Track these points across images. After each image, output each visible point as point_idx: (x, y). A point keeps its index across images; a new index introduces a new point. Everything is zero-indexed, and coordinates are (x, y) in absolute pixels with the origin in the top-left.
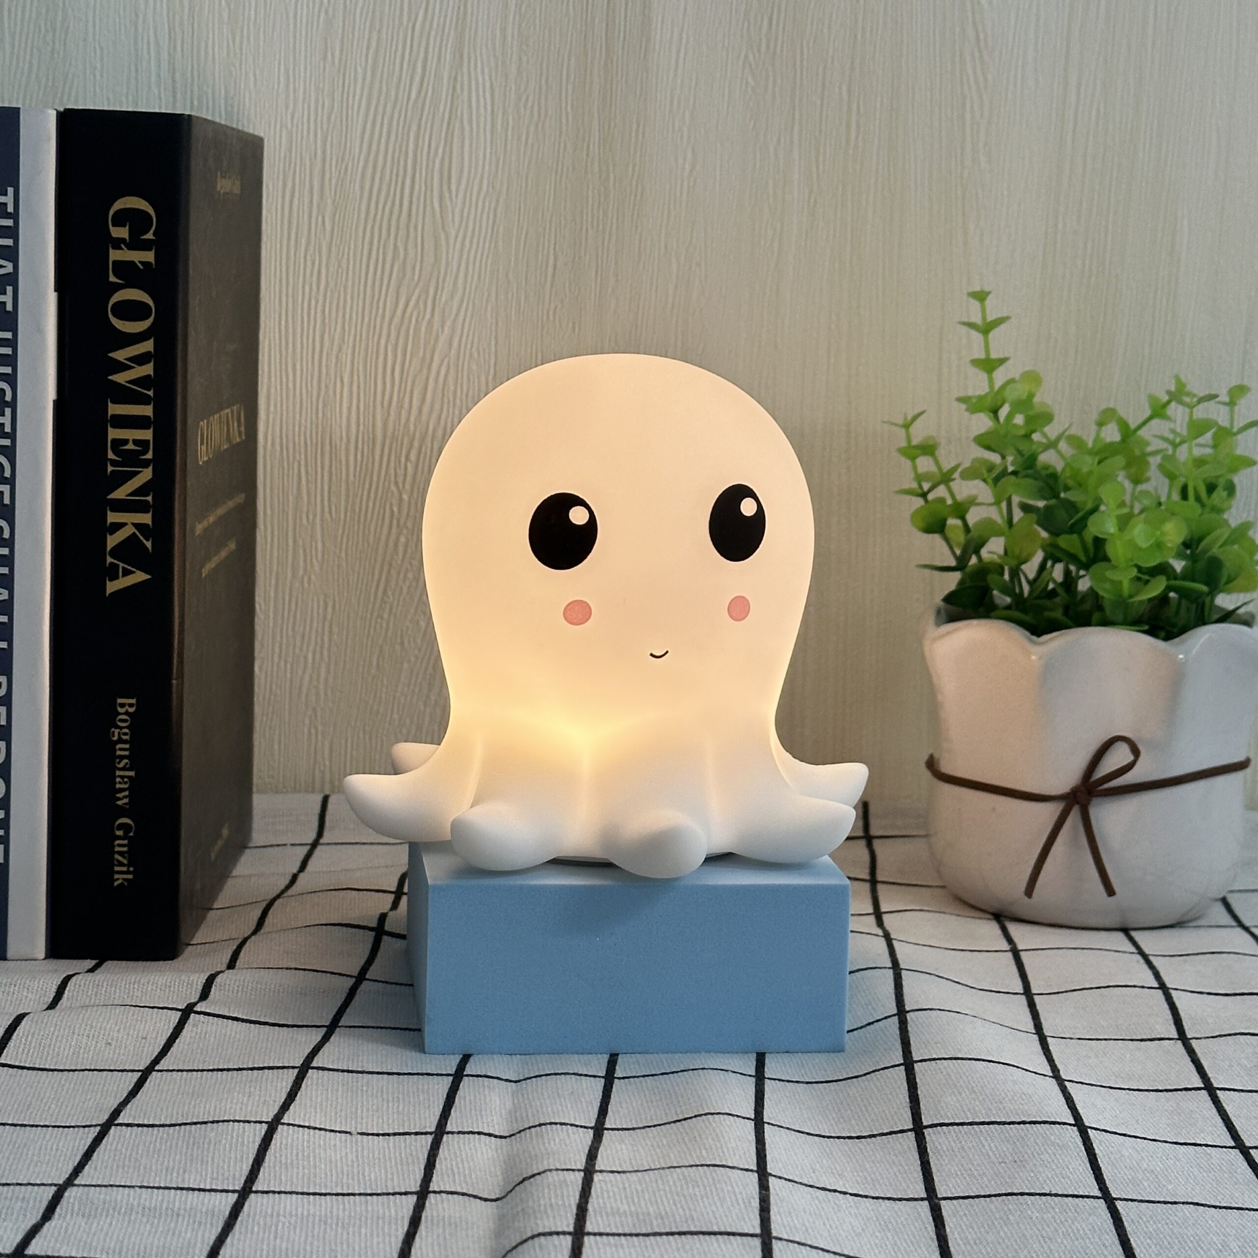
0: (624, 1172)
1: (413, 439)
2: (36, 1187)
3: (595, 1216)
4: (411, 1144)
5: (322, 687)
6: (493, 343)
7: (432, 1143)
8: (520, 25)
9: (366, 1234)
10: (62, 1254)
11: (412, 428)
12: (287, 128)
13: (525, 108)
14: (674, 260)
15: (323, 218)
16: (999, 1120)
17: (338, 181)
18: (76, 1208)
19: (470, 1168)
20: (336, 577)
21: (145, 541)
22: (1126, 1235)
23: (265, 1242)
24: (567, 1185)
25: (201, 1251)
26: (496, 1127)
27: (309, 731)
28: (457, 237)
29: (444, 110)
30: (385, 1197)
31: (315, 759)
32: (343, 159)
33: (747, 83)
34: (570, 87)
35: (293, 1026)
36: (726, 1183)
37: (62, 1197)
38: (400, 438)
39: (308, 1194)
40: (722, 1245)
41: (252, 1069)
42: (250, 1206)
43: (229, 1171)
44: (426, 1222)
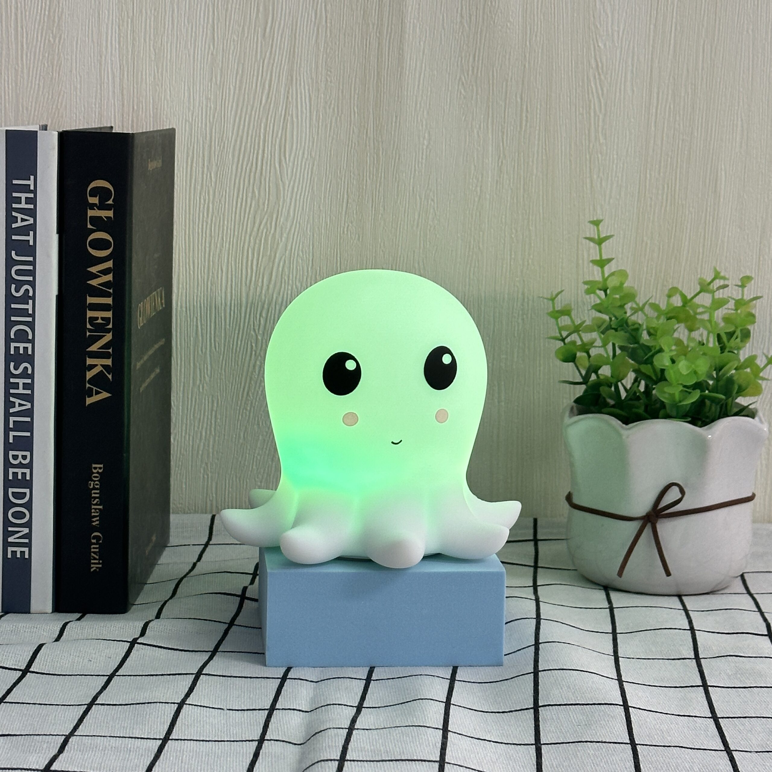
0: (370, 729)
1: (264, 304)
2: (54, 736)
3: (352, 751)
4: (256, 715)
5: (211, 450)
6: (311, 247)
7: (268, 715)
8: (327, 60)
9: (230, 761)
10: (70, 770)
11: (263, 297)
12: (189, 122)
13: (329, 108)
14: (418, 197)
15: (211, 174)
16: (581, 703)
17: (219, 152)
18: (76, 747)
19: (287, 727)
20: (219, 384)
21: (108, 375)
22: (639, 763)
23: (177, 765)
24: (338, 736)
25: (143, 769)
26: (304, 706)
27: (204, 477)
28: (289, 184)
29: (282, 110)
30: (241, 742)
31: (207, 494)
32: (222, 140)
33: (461, 93)
34: (356, 96)
35: (192, 651)
36: (424, 735)
37: (68, 741)
38: (256, 304)
39: (200, 741)
40: (418, 767)
41: (169, 675)
42: (168, 746)
43: (157, 728)
44: (262, 755)
